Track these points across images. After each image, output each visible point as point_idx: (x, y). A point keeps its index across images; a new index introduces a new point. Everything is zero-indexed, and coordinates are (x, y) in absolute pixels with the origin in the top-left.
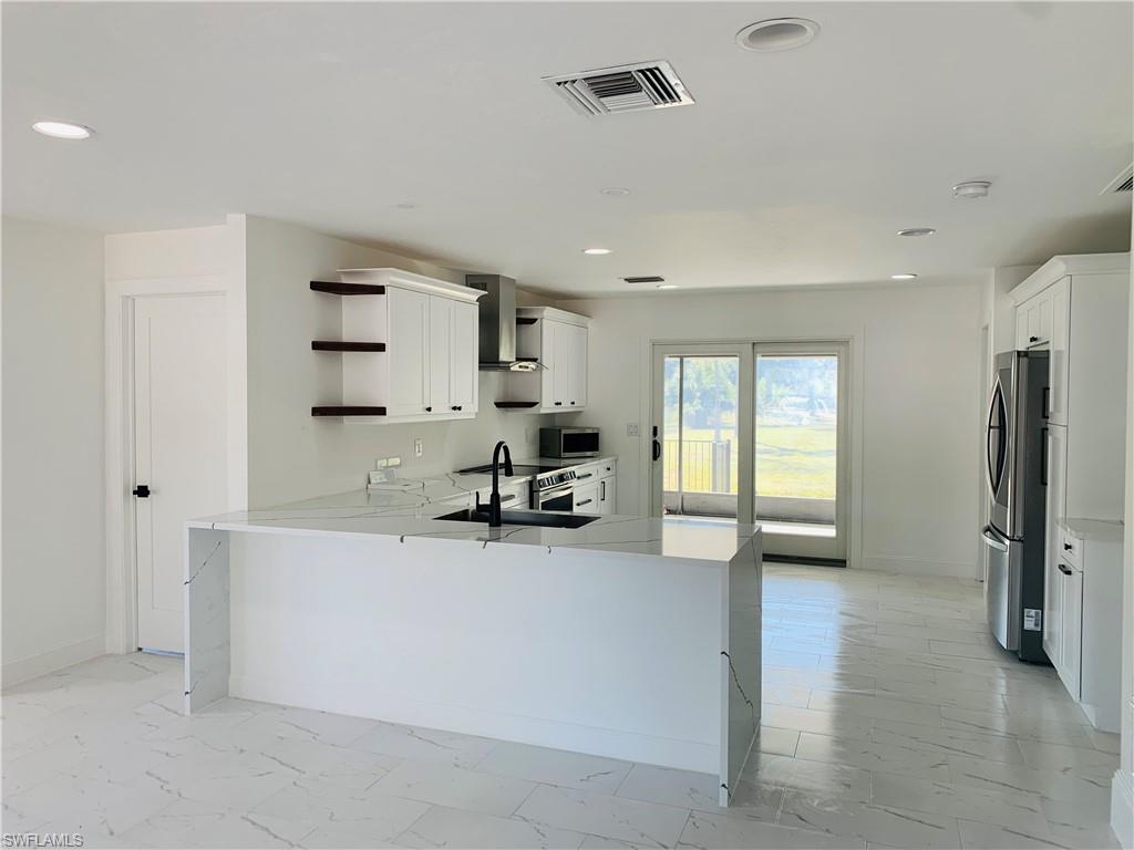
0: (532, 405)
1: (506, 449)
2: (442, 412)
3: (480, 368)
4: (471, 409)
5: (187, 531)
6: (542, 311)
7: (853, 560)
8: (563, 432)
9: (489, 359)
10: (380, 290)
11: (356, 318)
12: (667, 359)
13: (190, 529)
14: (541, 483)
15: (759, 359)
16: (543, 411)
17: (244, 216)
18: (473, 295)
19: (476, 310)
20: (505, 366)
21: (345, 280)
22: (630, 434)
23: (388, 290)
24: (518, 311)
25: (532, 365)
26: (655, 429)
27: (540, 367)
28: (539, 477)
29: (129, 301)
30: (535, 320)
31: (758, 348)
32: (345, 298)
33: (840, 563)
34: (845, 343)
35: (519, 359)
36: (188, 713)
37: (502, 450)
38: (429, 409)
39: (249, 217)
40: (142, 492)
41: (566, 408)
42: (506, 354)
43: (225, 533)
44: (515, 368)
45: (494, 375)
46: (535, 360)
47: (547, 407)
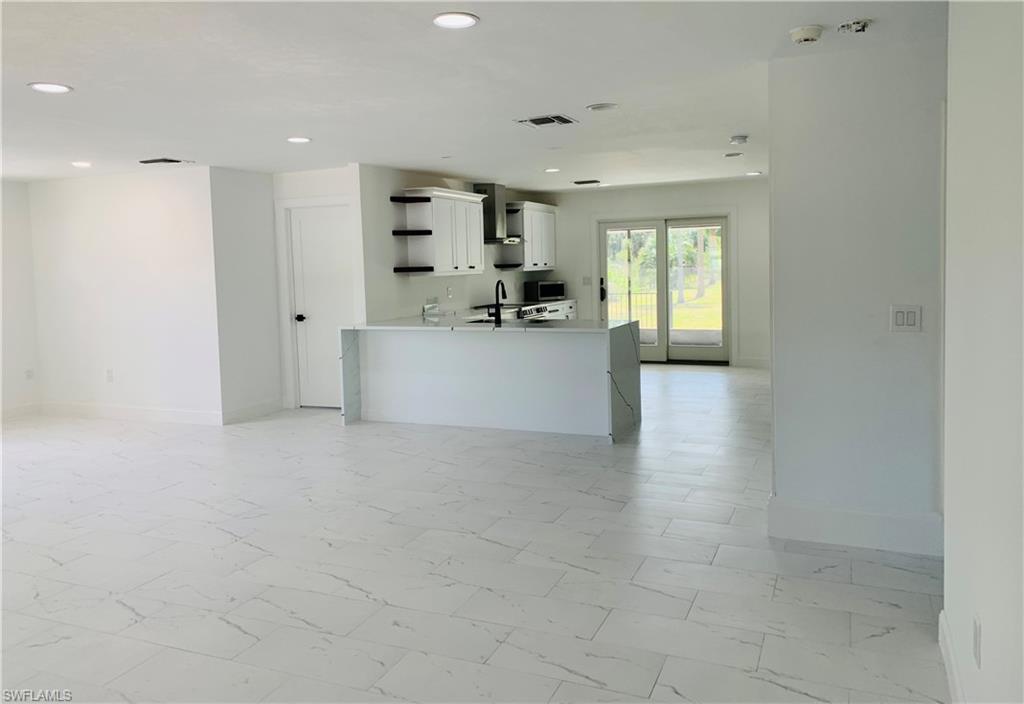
0: (519, 265)
1: (502, 284)
2: (464, 269)
3: (485, 243)
4: (480, 268)
5: (340, 332)
6: (522, 205)
7: (733, 361)
8: (540, 283)
9: (490, 237)
10: (428, 200)
11: (415, 216)
12: (609, 232)
13: (343, 331)
14: (525, 312)
15: (670, 230)
16: (525, 270)
17: (357, 165)
18: (479, 198)
19: (481, 207)
20: (500, 241)
21: (408, 195)
22: (584, 284)
23: (433, 200)
24: (507, 205)
25: (517, 240)
26: (602, 280)
27: (523, 241)
28: (523, 309)
29: (288, 210)
30: (518, 211)
31: (669, 223)
32: (408, 205)
33: (725, 363)
34: (726, 217)
35: (509, 236)
36: (343, 424)
37: (500, 286)
38: (457, 268)
39: (361, 165)
40: (300, 318)
41: (540, 267)
42: (500, 233)
43: (357, 331)
44: (506, 242)
45: (492, 247)
46: (519, 236)
47: (528, 267)
